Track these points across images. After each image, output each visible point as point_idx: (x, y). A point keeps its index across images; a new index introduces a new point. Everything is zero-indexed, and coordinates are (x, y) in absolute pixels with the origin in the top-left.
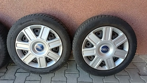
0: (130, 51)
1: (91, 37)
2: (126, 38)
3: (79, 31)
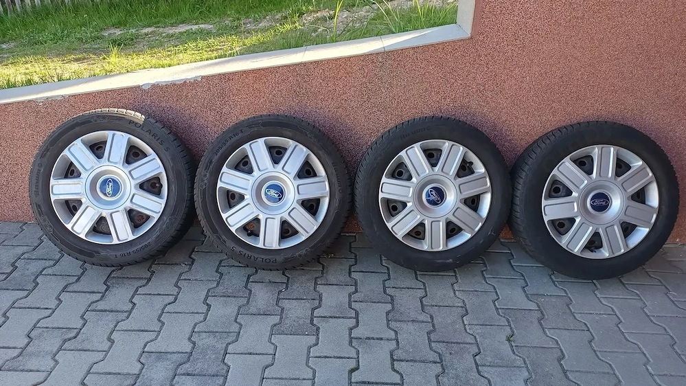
0: (663, 207)
1: (566, 170)
2: (651, 174)
3: (534, 156)
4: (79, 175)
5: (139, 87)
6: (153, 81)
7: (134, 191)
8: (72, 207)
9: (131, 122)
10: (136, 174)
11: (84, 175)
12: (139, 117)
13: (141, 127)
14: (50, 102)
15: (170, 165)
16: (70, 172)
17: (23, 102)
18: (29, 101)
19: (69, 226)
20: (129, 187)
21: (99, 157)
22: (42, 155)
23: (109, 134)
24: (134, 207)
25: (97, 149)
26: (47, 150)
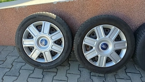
4: (33, 38)
5: (52, 3)
6: (58, 1)
7: (52, 44)
8: (31, 49)
9: (51, 18)
10: (53, 38)
11: (34, 38)
12: (54, 16)
13: (55, 20)
14: (20, 8)
15: (65, 35)
16: (29, 36)
17: (11, 8)
18: (13, 8)
19: (30, 56)
20: (51, 42)
21: (40, 31)
22: (19, 30)
23: (43, 22)
24: (53, 50)
25: (39, 28)
26: (21, 28)
